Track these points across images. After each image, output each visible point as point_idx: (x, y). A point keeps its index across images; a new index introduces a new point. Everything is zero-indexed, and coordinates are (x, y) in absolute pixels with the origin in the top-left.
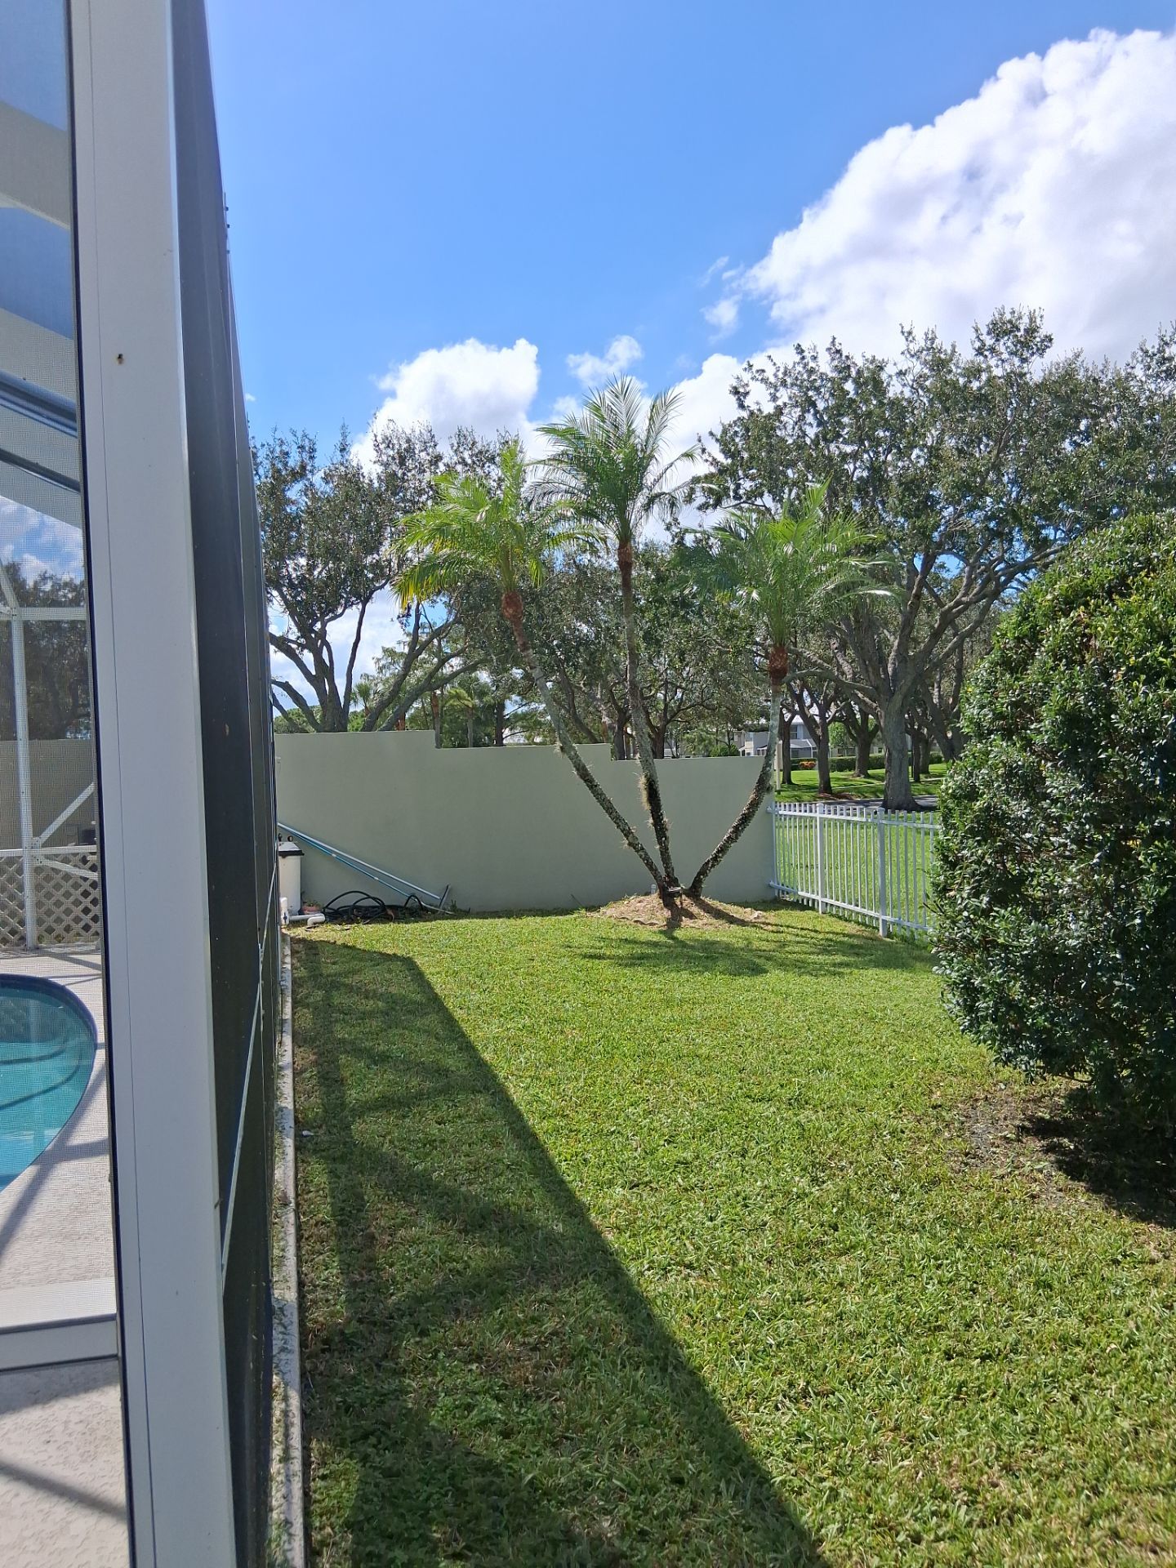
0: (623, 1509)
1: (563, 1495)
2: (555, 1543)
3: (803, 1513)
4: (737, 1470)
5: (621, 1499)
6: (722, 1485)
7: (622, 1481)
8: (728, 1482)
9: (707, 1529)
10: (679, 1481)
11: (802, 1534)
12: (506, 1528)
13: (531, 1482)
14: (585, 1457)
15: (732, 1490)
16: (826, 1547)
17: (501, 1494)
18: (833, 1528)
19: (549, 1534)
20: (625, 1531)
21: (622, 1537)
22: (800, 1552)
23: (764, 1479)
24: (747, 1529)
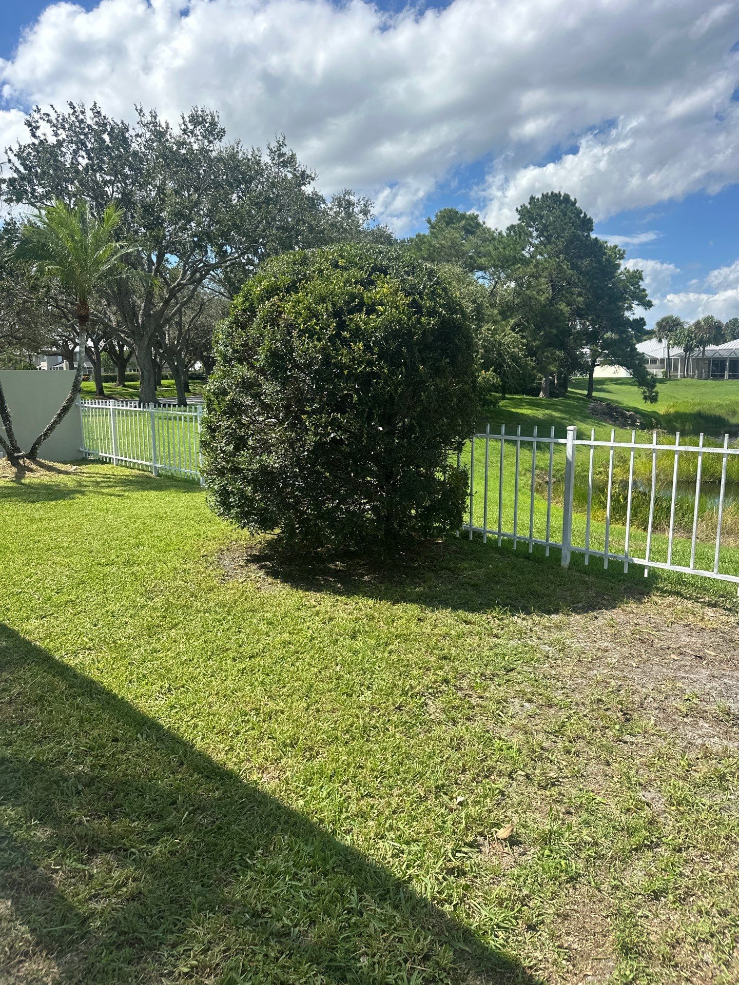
0: (89, 760)
1: (52, 761)
2: (56, 782)
3: (183, 737)
4: (145, 727)
5: (86, 755)
6: (139, 736)
7: (84, 746)
8: (142, 735)
9: (137, 755)
10: (116, 740)
11: (185, 744)
12: (24, 785)
13: (32, 761)
14: (59, 743)
15: (145, 736)
16: (198, 746)
17: (16, 771)
18: (199, 739)
19: (52, 779)
20: (93, 767)
21: (92, 770)
22: (186, 751)
23: (159, 728)
24: (157, 750)
